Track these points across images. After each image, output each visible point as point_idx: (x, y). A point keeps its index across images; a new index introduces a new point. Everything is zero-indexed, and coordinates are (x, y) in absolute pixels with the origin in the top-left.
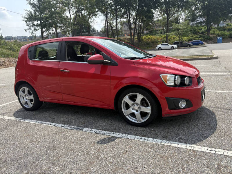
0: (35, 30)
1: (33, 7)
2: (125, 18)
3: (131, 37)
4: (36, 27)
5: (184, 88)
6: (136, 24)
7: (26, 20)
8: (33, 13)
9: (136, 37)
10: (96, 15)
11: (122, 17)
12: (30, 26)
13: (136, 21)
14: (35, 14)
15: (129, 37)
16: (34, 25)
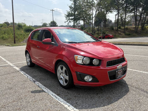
0: (70, 22)
1: (71, 9)
2: (133, 13)
3: (136, 26)
4: (70, 20)
5: (92, 67)
6: (141, 17)
7: (66, 16)
8: (70, 12)
9: (140, 26)
10: (111, 12)
11: (131, 12)
12: (68, 20)
13: (141, 15)
14: (72, 13)
15: (135, 26)
16: (70, 19)
